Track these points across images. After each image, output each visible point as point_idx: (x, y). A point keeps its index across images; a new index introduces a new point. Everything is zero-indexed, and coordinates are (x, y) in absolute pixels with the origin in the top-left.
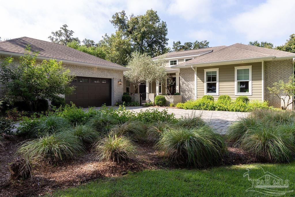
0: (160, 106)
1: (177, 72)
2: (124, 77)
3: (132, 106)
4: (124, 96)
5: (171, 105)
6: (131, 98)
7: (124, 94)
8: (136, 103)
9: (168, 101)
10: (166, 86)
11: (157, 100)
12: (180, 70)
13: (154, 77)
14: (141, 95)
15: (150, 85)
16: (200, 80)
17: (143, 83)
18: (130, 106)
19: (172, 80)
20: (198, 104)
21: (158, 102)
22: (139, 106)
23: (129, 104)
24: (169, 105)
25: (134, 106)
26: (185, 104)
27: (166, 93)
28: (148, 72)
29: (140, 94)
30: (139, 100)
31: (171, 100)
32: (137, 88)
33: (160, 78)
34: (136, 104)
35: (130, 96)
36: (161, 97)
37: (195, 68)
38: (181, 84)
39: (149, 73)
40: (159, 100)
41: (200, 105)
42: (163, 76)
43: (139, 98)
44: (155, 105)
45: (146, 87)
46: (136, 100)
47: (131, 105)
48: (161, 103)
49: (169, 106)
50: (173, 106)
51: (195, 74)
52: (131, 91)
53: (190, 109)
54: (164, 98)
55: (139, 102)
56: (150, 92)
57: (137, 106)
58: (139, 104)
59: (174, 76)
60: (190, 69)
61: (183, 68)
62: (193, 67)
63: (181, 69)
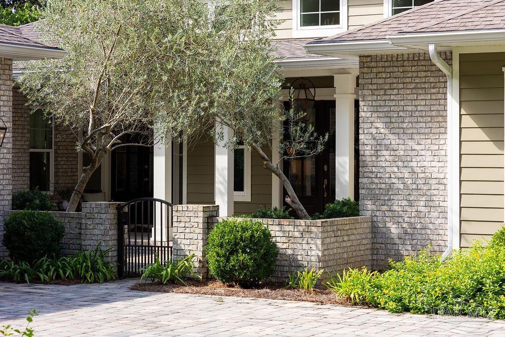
0: (237, 289)
1: (343, 72)
2: (19, 96)
3: (68, 281)
4: (14, 219)
5: (306, 280)
6: (59, 232)
7: (19, 201)
8: (94, 263)
9: (289, 252)
10: (276, 161)
11: (221, 246)
12: (362, 65)
13: (205, 109)
14: (126, 209)
15: (177, 154)
16: (480, 134)
17: (137, 137)
18: (58, 280)
19: (311, 128)
20: (466, 283)
21: (228, 260)
22: (112, 280)
23: (48, 270)
24: (297, 280)
25: (78, 278)
26: (387, 279)
27: (276, 202)
28: (165, 78)
29: (119, 208)
30: (113, 243)
31: (305, 247)
32: (97, 166)
33: (240, 116)
34: (95, 270)
35: (55, 214)
36: (244, 229)
37: (446, 56)
38: (366, 150)
39: (175, 81)
40: (233, 252)
41: (478, 290)
42: (259, 100)
43: (113, 232)
44: (208, 279)
45: (155, 159)
46: (90, 244)
47: (58, 277)
48: (243, 266)
49: (296, 287)
50: (321, 287)
51: (449, 96)
52: (56, 175)
53: (418, 310)
54: (267, 235)
55: (113, 254)
56: (176, 198)
57: (96, 281)
58: (113, 265)
59: (321, 94)
60: (419, 60)
61: (379, 53)
62: (440, 49)
63: (368, 61)
